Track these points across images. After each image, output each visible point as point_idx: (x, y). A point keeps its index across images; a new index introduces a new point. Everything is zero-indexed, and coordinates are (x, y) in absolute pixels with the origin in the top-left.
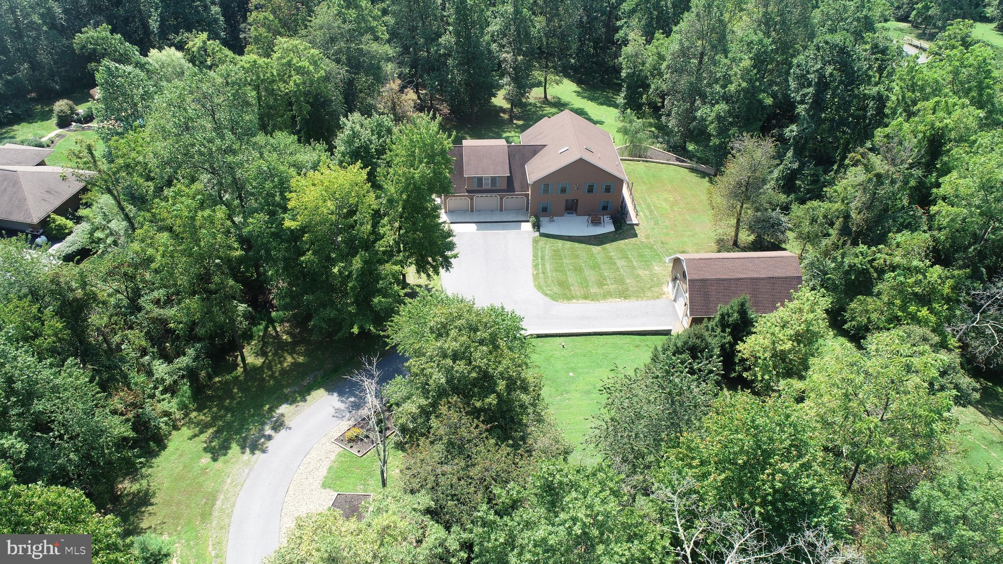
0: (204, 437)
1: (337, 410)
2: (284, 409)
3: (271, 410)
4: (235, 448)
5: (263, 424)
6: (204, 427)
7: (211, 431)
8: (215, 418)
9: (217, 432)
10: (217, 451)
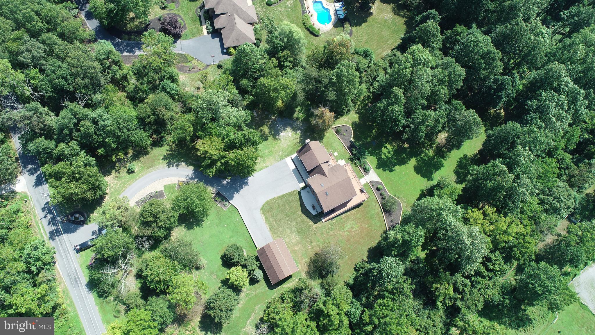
0: (168, 152)
1: (188, 175)
2: (183, 164)
3: (182, 161)
4: (166, 161)
5: (177, 162)
6: (171, 150)
7: (170, 152)
8: (174, 151)
9: (171, 154)
10: (165, 158)
